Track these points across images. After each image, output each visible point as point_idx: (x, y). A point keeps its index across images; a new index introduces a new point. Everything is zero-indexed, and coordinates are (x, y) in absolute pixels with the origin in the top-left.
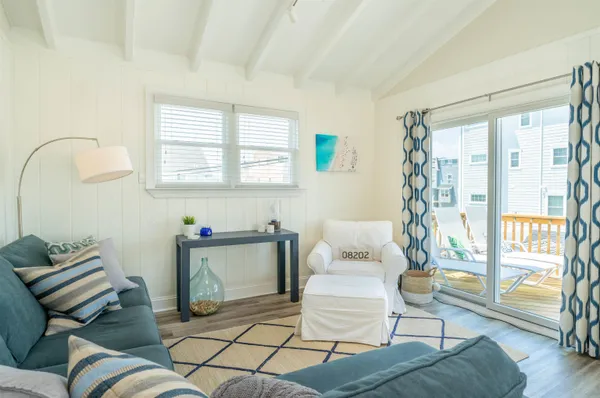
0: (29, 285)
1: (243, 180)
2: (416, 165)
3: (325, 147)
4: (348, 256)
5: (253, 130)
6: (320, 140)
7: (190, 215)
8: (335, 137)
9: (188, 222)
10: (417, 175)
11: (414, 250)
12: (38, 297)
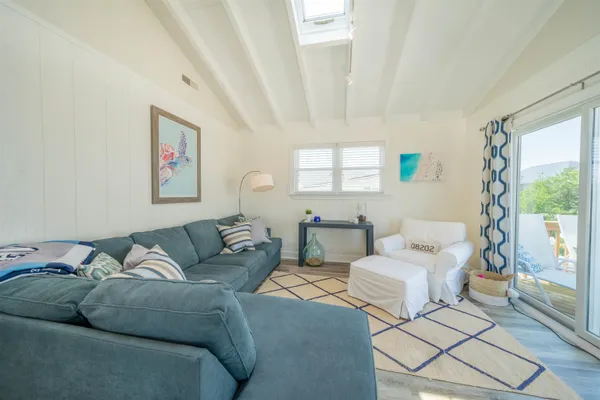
0: (220, 233)
1: (344, 189)
2: (494, 172)
3: (408, 163)
4: (416, 247)
5: (353, 157)
6: (404, 158)
7: (310, 209)
8: (419, 154)
9: (308, 212)
10: (494, 181)
11: (491, 253)
12: (222, 238)
